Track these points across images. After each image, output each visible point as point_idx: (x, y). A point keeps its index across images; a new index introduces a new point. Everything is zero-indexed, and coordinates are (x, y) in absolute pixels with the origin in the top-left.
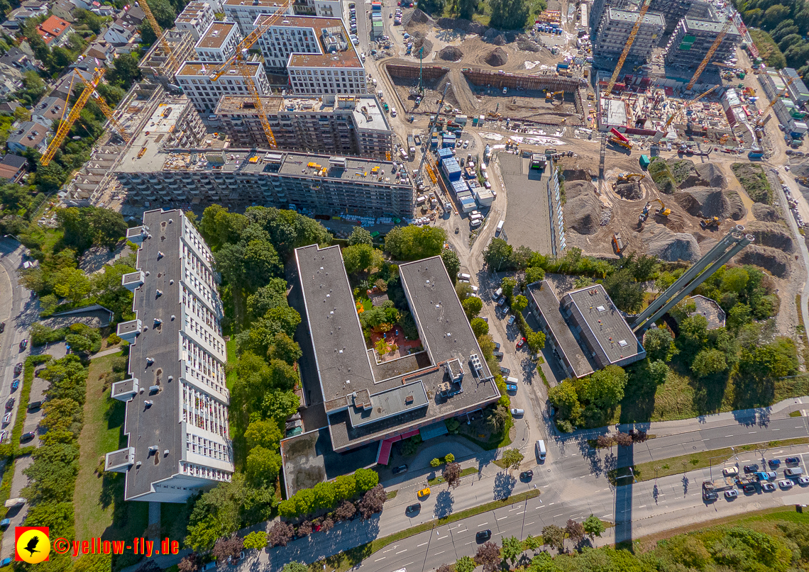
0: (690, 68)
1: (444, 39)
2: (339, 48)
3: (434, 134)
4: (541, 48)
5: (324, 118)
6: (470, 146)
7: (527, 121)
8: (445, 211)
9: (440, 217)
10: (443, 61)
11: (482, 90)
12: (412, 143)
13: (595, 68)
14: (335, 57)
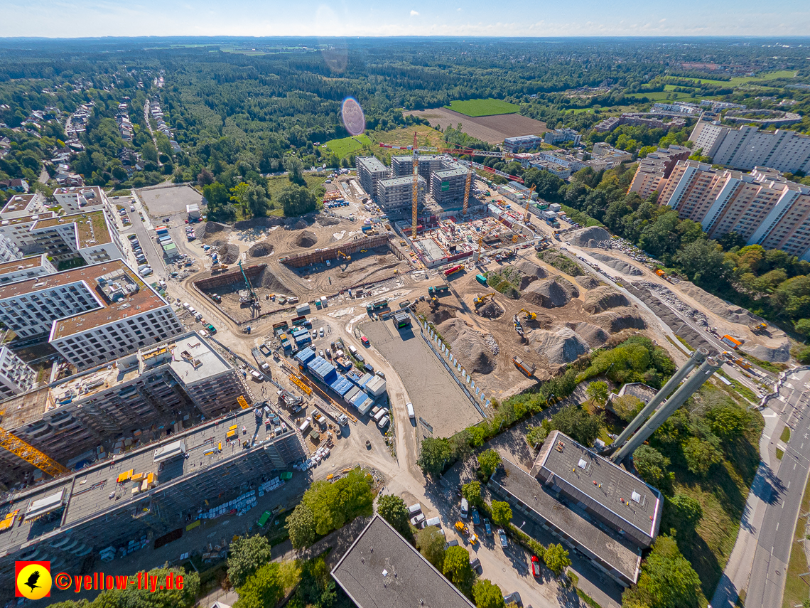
0: (454, 200)
1: (248, 239)
2: (126, 292)
3: (283, 337)
4: (340, 220)
5: (126, 389)
6: (326, 331)
7: (367, 284)
8: (340, 425)
9: (339, 437)
10: (256, 259)
11: (307, 270)
12: (261, 358)
13: (392, 221)
14: (124, 304)
